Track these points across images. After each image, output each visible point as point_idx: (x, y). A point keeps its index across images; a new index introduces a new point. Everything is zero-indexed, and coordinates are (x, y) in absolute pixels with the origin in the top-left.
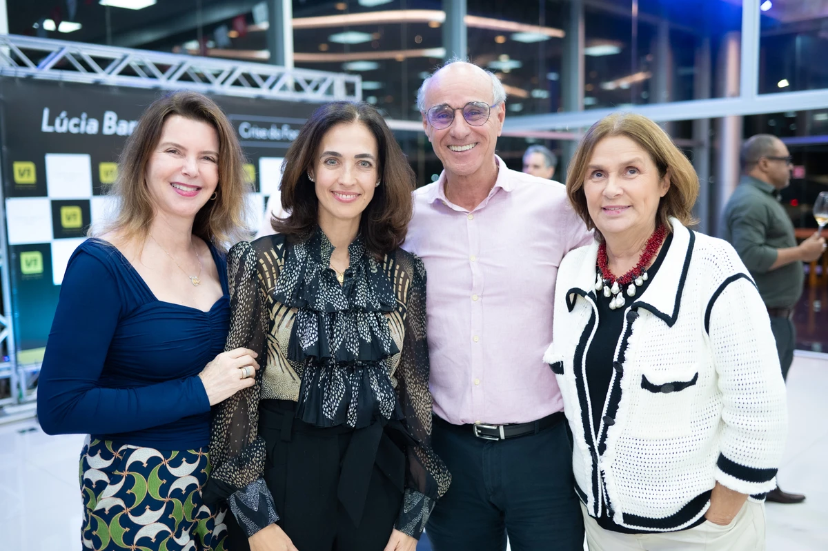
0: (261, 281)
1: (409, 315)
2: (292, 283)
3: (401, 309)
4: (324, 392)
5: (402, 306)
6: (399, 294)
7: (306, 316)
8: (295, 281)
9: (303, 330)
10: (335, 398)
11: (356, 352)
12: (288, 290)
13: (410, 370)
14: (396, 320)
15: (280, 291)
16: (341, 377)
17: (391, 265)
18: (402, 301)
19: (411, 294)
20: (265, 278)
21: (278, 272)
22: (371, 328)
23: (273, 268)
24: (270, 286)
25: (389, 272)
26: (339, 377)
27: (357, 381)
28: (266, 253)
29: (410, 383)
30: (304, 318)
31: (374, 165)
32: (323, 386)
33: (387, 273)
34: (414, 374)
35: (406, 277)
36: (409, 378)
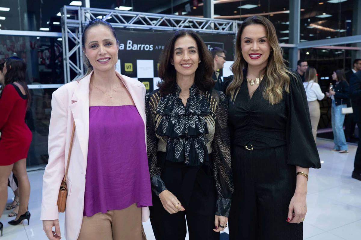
0: (151, 106)
1: (218, 118)
2: (163, 106)
3: (213, 115)
4: (175, 148)
5: (213, 113)
6: (213, 108)
7: (167, 118)
8: (164, 105)
9: (165, 123)
10: (179, 150)
11: (187, 132)
12: (162, 108)
13: (221, 141)
14: (210, 119)
15: (159, 109)
16: (182, 142)
17: (209, 96)
18: (214, 111)
19: (218, 109)
20: (153, 104)
21: (158, 102)
22: (195, 122)
23: (156, 100)
24: (155, 107)
25: (208, 99)
26: (181, 142)
27: (189, 144)
28: (153, 95)
29: (221, 147)
30: (166, 118)
31: (197, 51)
32: (175, 145)
33: (207, 99)
34: (223, 143)
35: (216, 101)
36: (221, 145)
